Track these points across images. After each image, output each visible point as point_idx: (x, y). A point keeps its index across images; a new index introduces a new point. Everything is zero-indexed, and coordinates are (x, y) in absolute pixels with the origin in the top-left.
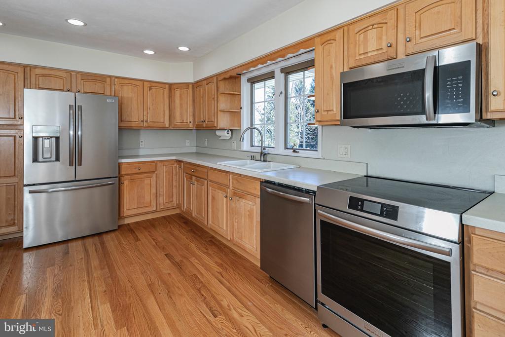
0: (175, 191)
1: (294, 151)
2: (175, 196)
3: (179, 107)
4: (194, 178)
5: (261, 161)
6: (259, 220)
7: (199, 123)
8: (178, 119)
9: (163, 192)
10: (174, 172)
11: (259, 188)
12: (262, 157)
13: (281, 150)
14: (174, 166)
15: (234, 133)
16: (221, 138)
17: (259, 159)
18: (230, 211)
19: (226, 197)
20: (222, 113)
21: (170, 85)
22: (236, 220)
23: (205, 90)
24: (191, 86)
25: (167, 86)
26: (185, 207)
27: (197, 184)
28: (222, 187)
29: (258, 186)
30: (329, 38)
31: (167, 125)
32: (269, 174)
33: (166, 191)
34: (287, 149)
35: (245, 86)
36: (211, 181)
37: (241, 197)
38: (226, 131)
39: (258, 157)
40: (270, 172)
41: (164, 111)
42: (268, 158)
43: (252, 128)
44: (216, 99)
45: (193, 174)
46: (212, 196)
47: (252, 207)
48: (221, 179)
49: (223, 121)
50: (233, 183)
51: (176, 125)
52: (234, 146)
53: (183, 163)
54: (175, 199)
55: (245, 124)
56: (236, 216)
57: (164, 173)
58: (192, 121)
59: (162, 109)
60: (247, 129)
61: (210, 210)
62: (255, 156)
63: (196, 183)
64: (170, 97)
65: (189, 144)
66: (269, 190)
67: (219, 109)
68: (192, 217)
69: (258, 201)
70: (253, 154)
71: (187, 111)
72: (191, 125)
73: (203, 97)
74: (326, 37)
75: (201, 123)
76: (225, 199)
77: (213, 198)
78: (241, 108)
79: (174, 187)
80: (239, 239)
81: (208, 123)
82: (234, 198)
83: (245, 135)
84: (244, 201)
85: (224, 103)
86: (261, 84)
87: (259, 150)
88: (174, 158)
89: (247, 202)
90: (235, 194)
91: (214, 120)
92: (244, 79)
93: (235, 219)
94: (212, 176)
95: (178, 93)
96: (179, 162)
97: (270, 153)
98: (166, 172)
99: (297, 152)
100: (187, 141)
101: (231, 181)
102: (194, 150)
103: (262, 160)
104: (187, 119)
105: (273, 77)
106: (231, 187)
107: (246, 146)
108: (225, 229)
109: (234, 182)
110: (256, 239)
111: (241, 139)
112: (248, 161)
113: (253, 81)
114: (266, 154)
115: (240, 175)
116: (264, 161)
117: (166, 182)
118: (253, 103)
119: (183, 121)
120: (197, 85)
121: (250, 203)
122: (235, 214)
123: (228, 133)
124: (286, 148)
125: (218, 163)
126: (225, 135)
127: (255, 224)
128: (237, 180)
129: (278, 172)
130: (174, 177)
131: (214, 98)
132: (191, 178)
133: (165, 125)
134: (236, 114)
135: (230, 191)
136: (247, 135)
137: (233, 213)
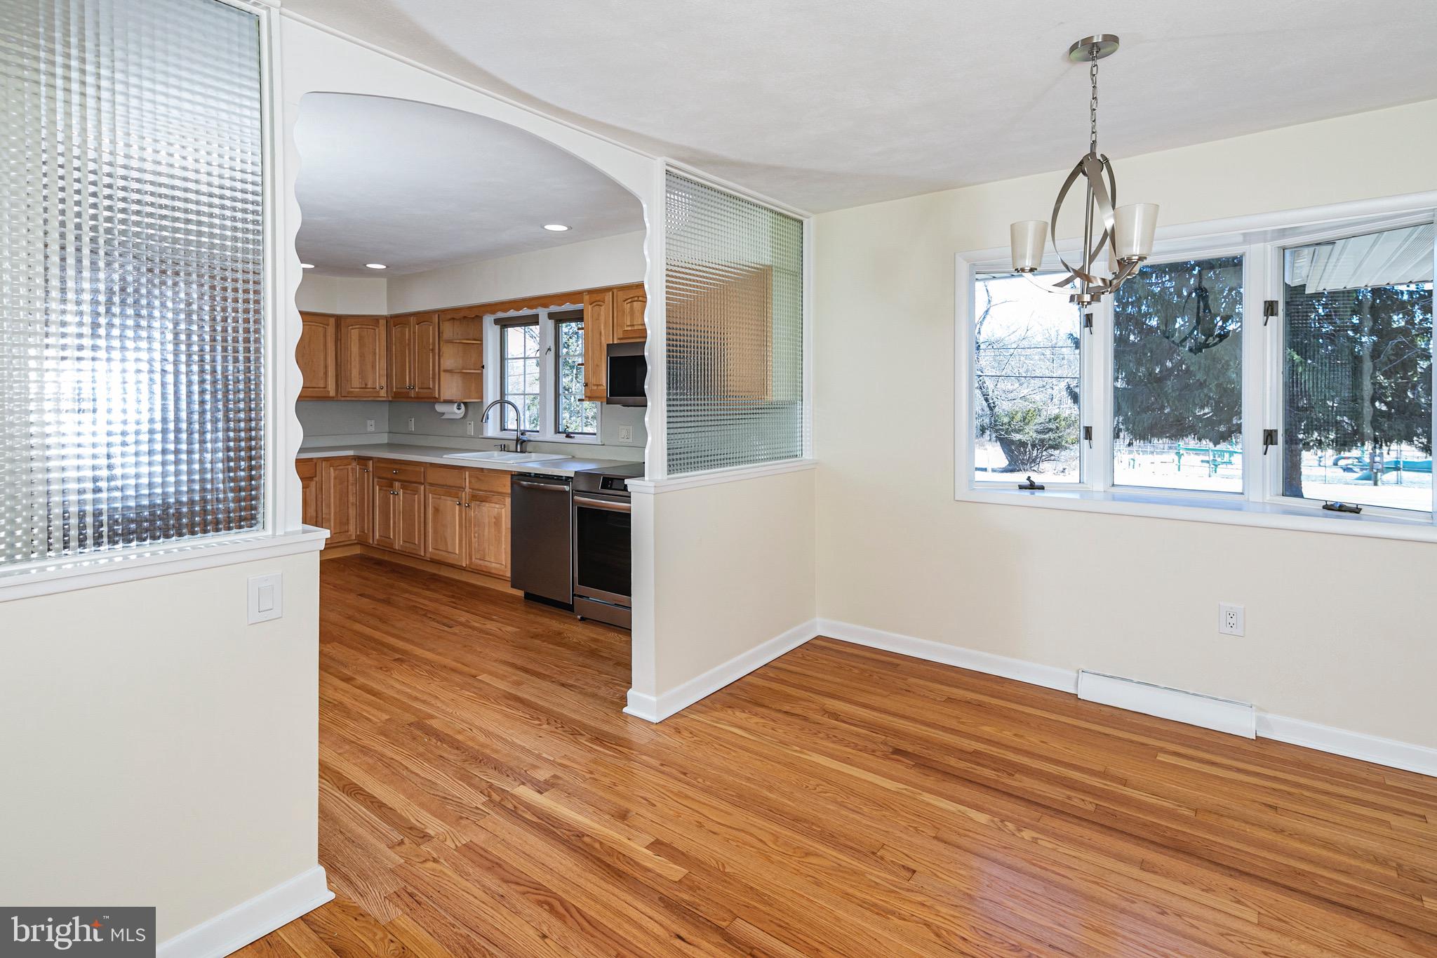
0: (352, 512)
1: (568, 436)
2: (352, 521)
3: (357, 359)
4: (397, 484)
5: (517, 452)
6: (509, 526)
7: (399, 390)
8: (356, 382)
9: (330, 514)
10: (351, 478)
11: (509, 484)
12: (519, 446)
13: (550, 435)
14: (350, 467)
15: (470, 408)
16: (445, 417)
17: (514, 450)
18: (466, 524)
19: (459, 504)
20: (448, 375)
21: (339, 319)
22: (476, 535)
23: (414, 333)
24: (382, 322)
25: (332, 321)
26: (377, 536)
27: (403, 493)
28: (453, 491)
29: (507, 481)
30: (597, 299)
31: (332, 393)
32: (530, 465)
33: (335, 513)
34: (559, 433)
35: (490, 332)
36: (431, 485)
37: (483, 500)
38: (456, 405)
39: (512, 446)
40: (532, 463)
41: (326, 367)
42: (529, 447)
43: (502, 402)
44: (437, 351)
45: (395, 477)
46: (435, 507)
47: (500, 512)
48: (451, 479)
49: (450, 387)
50: (470, 482)
51: (352, 392)
52: (471, 430)
53: (371, 462)
54: (352, 528)
55: (491, 394)
56: (476, 529)
57: (332, 481)
58: (384, 384)
59: (322, 363)
60: (494, 403)
61: (430, 530)
62: (508, 446)
63: (401, 492)
64: (337, 340)
65: (373, 429)
66: (525, 483)
67: (442, 369)
68: (394, 552)
69: (508, 501)
70: (503, 442)
71: (374, 367)
72: (383, 393)
73: (409, 345)
74: (596, 295)
75: (405, 390)
76: (457, 507)
77: (436, 510)
78: (483, 367)
79: (350, 505)
80: (480, 559)
81: (421, 390)
82: (473, 505)
83: (491, 413)
84: (487, 504)
85: (450, 359)
86: (520, 330)
87: (513, 436)
88: (351, 453)
89: (493, 505)
90: (474, 497)
91: (434, 386)
92: (488, 321)
93: (475, 533)
94: (433, 476)
95: (355, 333)
96: (362, 460)
97: (532, 439)
98: (335, 478)
99: (571, 437)
100: (369, 421)
101: (467, 480)
102: (384, 439)
103: (519, 450)
104: (374, 382)
105: (537, 323)
106: (467, 490)
107: (492, 429)
108: (457, 552)
109: (473, 481)
110: (506, 552)
111: (483, 418)
112: (496, 453)
113: (504, 324)
114: (524, 441)
115: (482, 469)
116: (521, 452)
117: (335, 497)
118: (505, 359)
119: (366, 385)
120: (397, 321)
121: (497, 506)
122: (475, 525)
123: (459, 409)
124: (557, 431)
125: (445, 456)
126: (456, 412)
127: (504, 533)
128: (477, 478)
129: (543, 463)
130: (350, 487)
131: (433, 350)
132: (391, 486)
133: (329, 392)
134: (474, 377)
135: (465, 496)
136: (494, 414)
137: (470, 526)
